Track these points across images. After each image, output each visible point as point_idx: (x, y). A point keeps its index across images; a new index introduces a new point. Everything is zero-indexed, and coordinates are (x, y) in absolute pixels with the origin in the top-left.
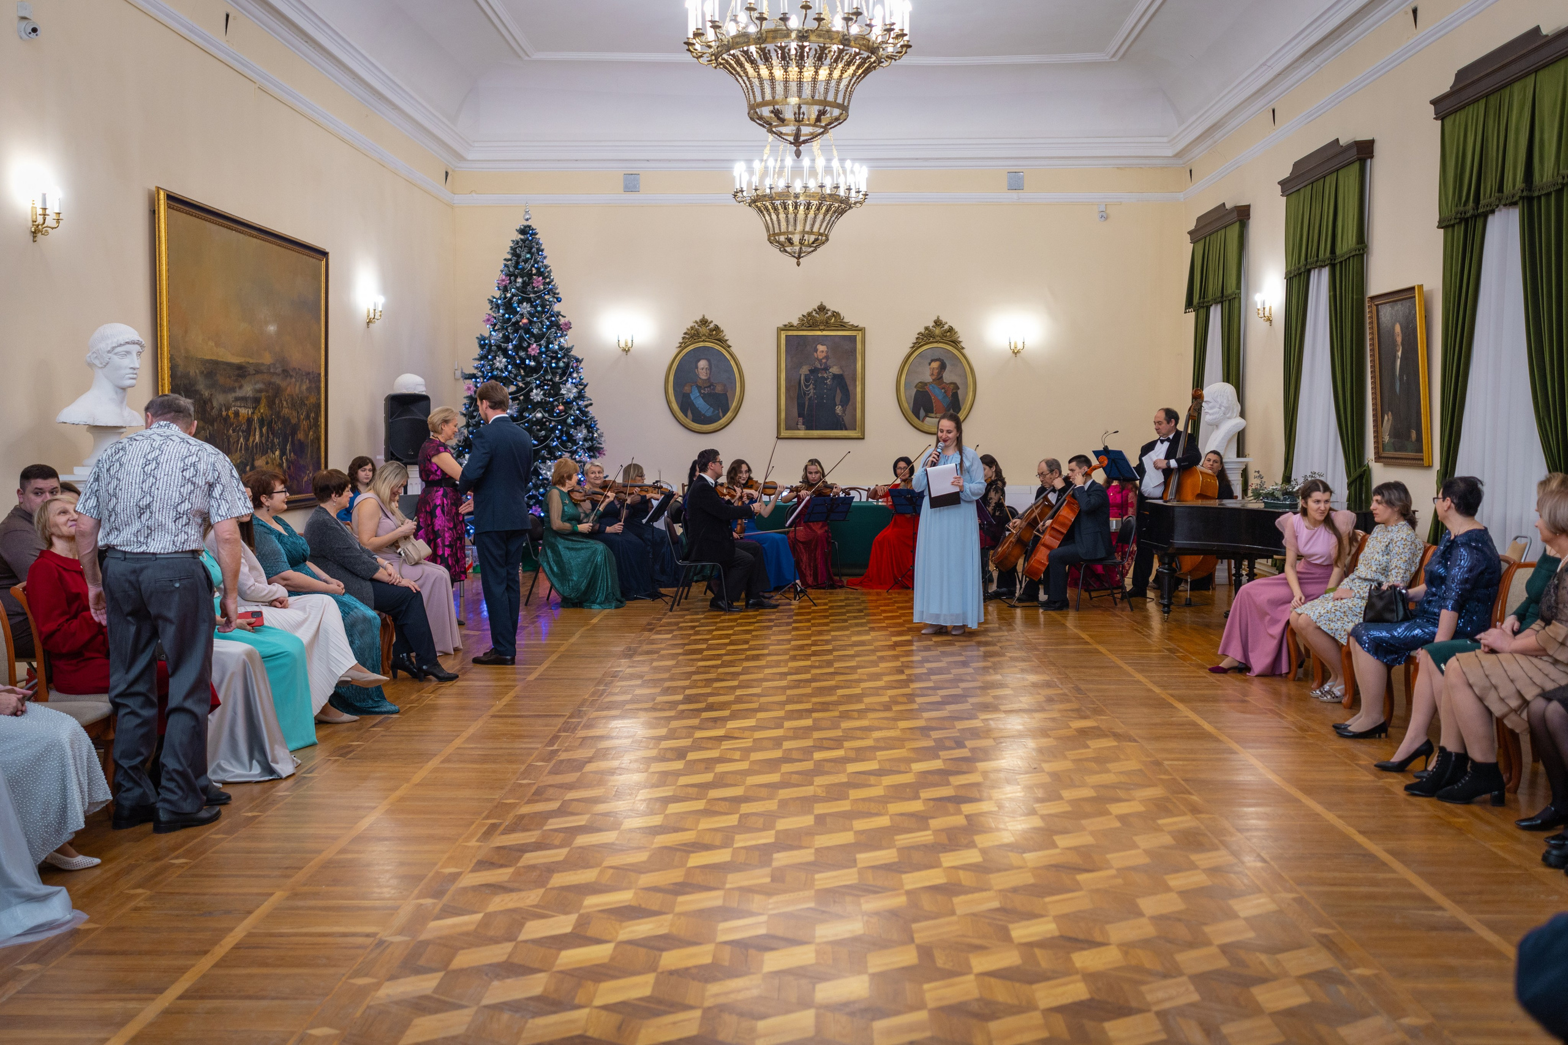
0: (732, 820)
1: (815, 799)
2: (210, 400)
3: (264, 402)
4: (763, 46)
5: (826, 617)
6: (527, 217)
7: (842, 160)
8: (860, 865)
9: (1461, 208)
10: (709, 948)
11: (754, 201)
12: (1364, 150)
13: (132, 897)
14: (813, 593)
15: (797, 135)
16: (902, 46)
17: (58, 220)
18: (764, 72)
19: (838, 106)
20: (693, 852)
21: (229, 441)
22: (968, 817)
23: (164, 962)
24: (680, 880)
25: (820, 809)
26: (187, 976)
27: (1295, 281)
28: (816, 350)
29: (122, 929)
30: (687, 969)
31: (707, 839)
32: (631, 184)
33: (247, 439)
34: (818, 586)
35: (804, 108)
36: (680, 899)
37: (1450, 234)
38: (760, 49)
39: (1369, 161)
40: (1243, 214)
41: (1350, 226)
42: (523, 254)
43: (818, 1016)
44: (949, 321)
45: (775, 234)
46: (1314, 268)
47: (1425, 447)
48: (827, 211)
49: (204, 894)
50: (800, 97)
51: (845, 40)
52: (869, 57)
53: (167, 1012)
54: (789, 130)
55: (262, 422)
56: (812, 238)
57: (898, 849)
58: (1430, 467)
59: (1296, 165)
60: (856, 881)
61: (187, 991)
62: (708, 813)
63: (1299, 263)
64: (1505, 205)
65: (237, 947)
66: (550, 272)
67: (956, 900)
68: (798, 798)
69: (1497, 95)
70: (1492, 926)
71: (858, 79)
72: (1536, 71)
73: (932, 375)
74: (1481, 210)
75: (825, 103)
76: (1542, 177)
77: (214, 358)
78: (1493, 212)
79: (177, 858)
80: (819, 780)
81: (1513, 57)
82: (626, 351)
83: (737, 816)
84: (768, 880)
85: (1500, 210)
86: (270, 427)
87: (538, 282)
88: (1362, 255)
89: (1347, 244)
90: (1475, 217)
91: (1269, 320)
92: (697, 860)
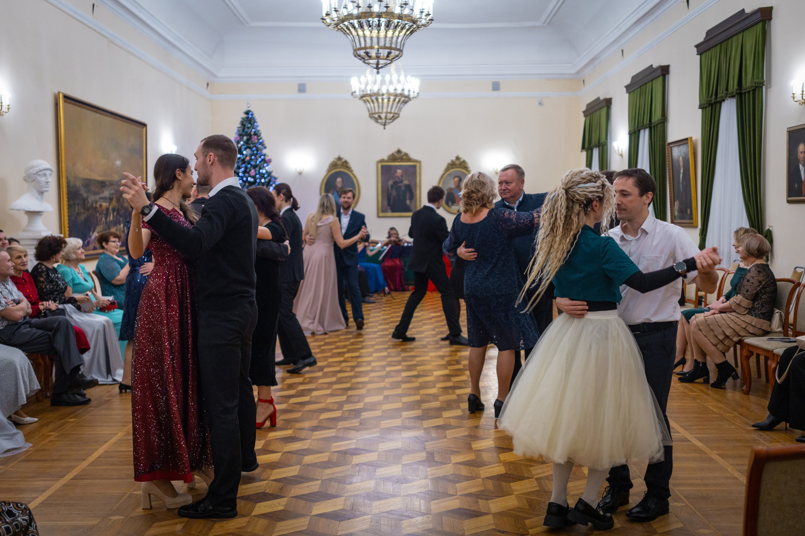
0: (344, 398)
1: (385, 388)
2: (87, 199)
3: (114, 200)
4: (360, 20)
5: (399, 305)
6: (249, 106)
7: (406, 76)
8: (403, 417)
9: (709, 99)
10: (327, 454)
11: (362, 97)
12: (665, 70)
13: (48, 436)
14: (394, 294)
15: (378, 64)
16: (429, 20)
17: (8, 109)
18: (360, 33)
19: (396, 49)
20: (323, 413)
21: (97, 219)
22: (458, 395)
23: (64, 464)
24: (316, 425)
25: (386, 393)
26: (75, 470)
27: (633, 136)
28: (396, 172)
29: (44, 450)
30: (316, 463)
31: (331, 407)
32: (302, 89)
33: (106, 218)
34: (396, 290)
35: (381, 51)
36: (315, 433)
37: (704, 112)
38: (358, 21)
39: (667, 76)
40: (608, 102)
41: (658, 107)
42: (247, 124)
43: (376, 483)
44: (463, 157)
45: (372, 114)
46: (642, 129)
47: (694, 217)
48: (399, 101)
49: (84, 434)
50: (378, 45)
51: (400, 17)
52: (412, 26)
53: (65, 485)
54: (374, 61)
55: (114, 210)
56: (391, 115)
57: (422, 410)
58: (696, 227)
59: (633, 78)
60: (400, 424)
61: (75, 476)
62: (331, 395)
63: (635, 126)
64: (729, 97)
65: (99, 457)
66: (260, 133)
67: (447, 432)
68: (376, 388)
69: (726, 43)
70: (701, 440)
71: (406, 36)
72: (743, 31)
73: (455, 184)
74: (718, 100)
75: (391, 48)
76: (746, 83)
77: (89, 177)
78: (724, 100)
79: (71, 418)
80: (388, 380)
81: (732, 24)
82: (300, 173)
83: (346, 396)
84: (358, 424)
85: (727, 100)
86: (118, 213)
87: (254, 138)
88: (664, 123)
89: (657, 117)
90: (716, 103)
91: (621, 155)
92: (323, 416)
